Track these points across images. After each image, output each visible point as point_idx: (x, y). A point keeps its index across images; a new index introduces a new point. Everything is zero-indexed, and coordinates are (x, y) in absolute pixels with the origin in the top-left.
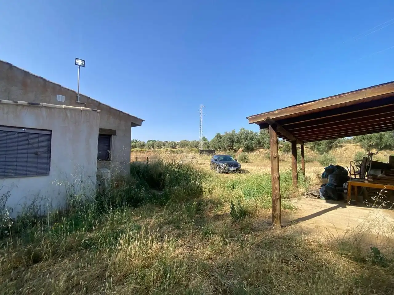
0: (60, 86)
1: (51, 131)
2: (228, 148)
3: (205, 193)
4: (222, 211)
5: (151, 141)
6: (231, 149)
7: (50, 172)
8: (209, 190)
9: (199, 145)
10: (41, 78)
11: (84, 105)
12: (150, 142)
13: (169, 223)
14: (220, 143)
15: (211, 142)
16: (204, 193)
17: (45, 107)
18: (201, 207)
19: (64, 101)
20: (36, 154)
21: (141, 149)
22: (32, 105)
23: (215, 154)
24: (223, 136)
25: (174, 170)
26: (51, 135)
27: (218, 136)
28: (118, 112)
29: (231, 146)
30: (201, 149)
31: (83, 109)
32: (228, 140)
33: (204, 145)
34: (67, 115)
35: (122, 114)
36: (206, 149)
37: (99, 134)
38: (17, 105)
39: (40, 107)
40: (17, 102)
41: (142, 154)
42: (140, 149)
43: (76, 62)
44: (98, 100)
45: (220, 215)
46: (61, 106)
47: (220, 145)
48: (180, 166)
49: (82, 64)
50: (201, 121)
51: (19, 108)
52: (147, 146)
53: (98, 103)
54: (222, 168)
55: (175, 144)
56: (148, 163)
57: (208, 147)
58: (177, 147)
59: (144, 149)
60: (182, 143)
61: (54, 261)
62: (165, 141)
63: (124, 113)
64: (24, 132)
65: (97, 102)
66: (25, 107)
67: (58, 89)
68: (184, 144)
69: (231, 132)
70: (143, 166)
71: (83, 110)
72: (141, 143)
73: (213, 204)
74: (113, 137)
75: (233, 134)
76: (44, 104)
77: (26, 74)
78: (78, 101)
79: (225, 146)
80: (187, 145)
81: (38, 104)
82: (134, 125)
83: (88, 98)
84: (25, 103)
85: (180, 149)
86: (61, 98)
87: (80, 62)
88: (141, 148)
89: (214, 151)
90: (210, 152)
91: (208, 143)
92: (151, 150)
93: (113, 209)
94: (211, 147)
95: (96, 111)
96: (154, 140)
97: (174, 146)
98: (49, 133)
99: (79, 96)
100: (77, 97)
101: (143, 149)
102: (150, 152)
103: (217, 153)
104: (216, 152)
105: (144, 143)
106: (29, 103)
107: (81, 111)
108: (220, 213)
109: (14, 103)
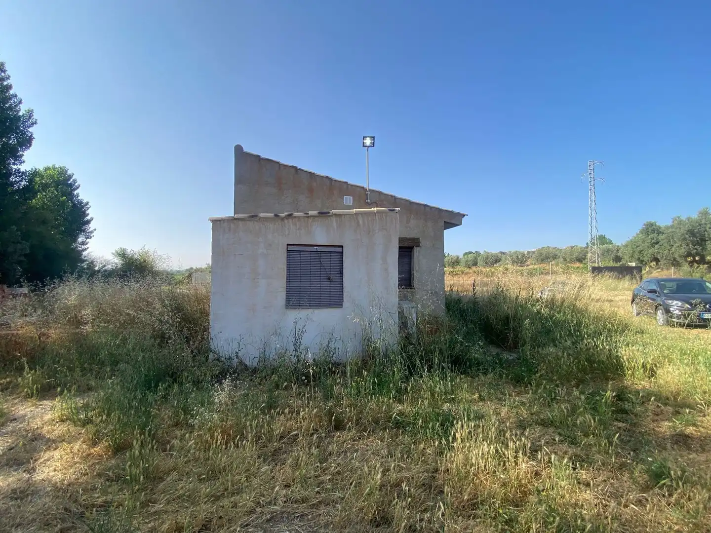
0: (346, 183)
1: (342, 247)
2: (686, 261)
3: (633, 374)
4: (694, 425)
5: (470, 253)
6: (696, 261)
7: (343, 303)
8: (644, 366)
9: (589, 255)
10: (327, 177)
11: (375, 204)
12: (469, 256)
13: (544, 424)
14: (657, 246)
15: (626, 246)
16: (630, 372)
17: (336, 215)
18: (627, 406)
19: (351, 204)
20: (329, 279)
21: (452, 270)
22: (323, 214)
23: (641, 278)
24: (667, 228)
25: (539, 312)
26: (342, 253)
27: (651, 229)
28: (422, 208)
29: (697, 254)
30: (597, 265)
31: (377, 210)
32: (685, 239)
33: (603, 255)
34: (358, 222)
35: (428, 209)
36: (611, 264)
37: (400, 248)
38: (308, 217)
39: (329, 216)
40: (308, 214)
41: (456, 278)
42: (450, 270)
43: (363, 142)
44: (393, 194)
45: (690, 435)
46: (351, 211)
47: (659, 253)
48: (551, 304)
49: (371, 143)
50: (593, 198)
51: (310, 220)
52: (463, 264)
53: (393, 198)
54: (677, 312)
55: (524, 255)
56: (474, 294)
57: (618, 259)
58: (528, 263)
59: (459, 268)
60: (541, 254)
61: (359, 434)
62: (499, 251)
63: (431, 208)
64: (316, 250)
65: (392, 196)
66: (316, 219)
67: (344, 188)
68: (546, 256)
69: (695, 216)
70: (467, 300)
71: (378, 212)
72: (452, 259)
73: (666, 404)
74: (416, 250)
75: (703, 222)
76: (335, 211)
77: (312, 175)
78: (369, 201)
79: (676, 256)
80: (555, 257)
81: (329, 213)
82: (449, 225)
83: (380, 193)
84: (315, 213)
85: (536, 267)
86: (348, 200)
87: (368, 142)
88: (453, 267)
89: (639, 269)
90: (623, 271)
91: (618, 251)
92: (471, 271)
93: (429, 371)
94: (626, 258)
95: (393, 210)
96: (476, 252)
97: (520, 260)
98: (339, 250)
99: (369, 193)
100: (367, 195)
101: (455, 270)
102: (470, 273)
103: (650, 272)
104: (643, 272)
105: (458, 258)
106: (319, 213)
107: (374, 213)
108: (690, 430)
109: (305, 215)
